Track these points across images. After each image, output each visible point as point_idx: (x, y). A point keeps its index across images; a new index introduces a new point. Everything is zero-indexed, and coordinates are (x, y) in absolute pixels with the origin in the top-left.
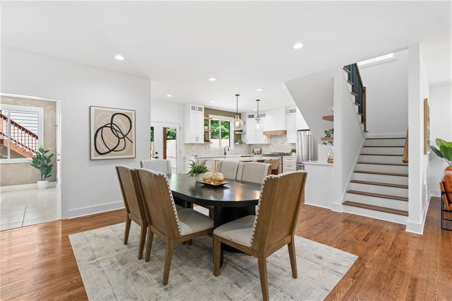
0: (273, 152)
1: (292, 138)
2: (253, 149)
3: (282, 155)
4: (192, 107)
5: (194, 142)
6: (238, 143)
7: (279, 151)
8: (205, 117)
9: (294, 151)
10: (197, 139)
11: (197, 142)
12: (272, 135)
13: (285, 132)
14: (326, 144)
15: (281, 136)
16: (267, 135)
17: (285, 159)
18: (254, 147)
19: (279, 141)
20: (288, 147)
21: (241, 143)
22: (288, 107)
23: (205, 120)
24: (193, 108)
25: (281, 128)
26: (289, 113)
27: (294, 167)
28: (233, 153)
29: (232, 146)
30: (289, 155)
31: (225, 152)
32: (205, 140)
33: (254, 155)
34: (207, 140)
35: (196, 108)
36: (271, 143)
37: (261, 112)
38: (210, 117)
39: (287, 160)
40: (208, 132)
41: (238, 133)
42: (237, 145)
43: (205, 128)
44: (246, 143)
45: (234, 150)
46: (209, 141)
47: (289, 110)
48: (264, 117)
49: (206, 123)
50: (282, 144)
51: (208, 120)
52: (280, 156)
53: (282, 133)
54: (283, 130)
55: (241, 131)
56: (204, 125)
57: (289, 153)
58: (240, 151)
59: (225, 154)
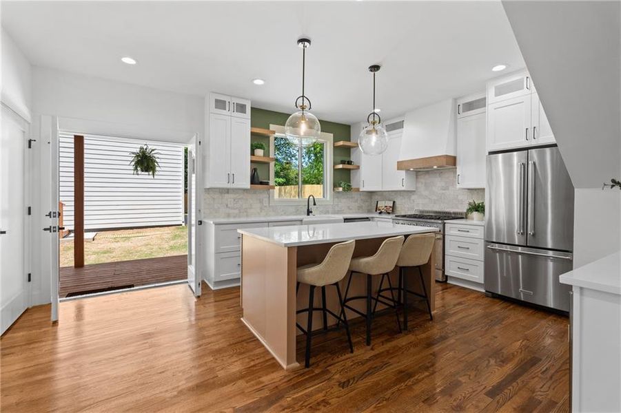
0: (421, 208)
1: (470, 175)
2: (377, 203)
3: (444, 217)
4: (217, 101)
5: (225, 185)
6: (341, 189)
7: (437, 208)
8: (252, 126)
9: (479, 208)
10: (231, 177)
11: (229, 186)
12: (421, 170)
13: (453, 161)
15: (440, 171)
16: (407, 170)
17: (452, 227)
18: (379, 198)
19: (438, 183)
20: (460, 197)
21: (348, 188)
22: (461, 98)
23: (253, 134)
24: (220, 104)
25: (442, 149)
26: (463, 112)
27: (478, 253)
28: (330, 210)
29: (328, 197)
30: (462, 218)
31: (308, 210)
32: (254, 180)
33: (378, 216)
34: (261, 180)
35: (227, 103)
36: (417, 188)
37: (393, 118)
38: (271, 129)
39: (459, 232)
40: (268, 164)
41: (340, 166)
42: (339, 192)
43: (253, 154)
44: (361, 190)
45: (332, 204)
46: (267, 184)
47: (463, 104)
48: (400, 128)
49: (258, 141)
50: (444, 192)
51: (268, 137)
52: (440, 221)
53: (444, 163)
54: (447, 156)
55: (349, 163)
56: (252, 145)
57: (461, 214)
58: (349, 207)
59: (309, 212)
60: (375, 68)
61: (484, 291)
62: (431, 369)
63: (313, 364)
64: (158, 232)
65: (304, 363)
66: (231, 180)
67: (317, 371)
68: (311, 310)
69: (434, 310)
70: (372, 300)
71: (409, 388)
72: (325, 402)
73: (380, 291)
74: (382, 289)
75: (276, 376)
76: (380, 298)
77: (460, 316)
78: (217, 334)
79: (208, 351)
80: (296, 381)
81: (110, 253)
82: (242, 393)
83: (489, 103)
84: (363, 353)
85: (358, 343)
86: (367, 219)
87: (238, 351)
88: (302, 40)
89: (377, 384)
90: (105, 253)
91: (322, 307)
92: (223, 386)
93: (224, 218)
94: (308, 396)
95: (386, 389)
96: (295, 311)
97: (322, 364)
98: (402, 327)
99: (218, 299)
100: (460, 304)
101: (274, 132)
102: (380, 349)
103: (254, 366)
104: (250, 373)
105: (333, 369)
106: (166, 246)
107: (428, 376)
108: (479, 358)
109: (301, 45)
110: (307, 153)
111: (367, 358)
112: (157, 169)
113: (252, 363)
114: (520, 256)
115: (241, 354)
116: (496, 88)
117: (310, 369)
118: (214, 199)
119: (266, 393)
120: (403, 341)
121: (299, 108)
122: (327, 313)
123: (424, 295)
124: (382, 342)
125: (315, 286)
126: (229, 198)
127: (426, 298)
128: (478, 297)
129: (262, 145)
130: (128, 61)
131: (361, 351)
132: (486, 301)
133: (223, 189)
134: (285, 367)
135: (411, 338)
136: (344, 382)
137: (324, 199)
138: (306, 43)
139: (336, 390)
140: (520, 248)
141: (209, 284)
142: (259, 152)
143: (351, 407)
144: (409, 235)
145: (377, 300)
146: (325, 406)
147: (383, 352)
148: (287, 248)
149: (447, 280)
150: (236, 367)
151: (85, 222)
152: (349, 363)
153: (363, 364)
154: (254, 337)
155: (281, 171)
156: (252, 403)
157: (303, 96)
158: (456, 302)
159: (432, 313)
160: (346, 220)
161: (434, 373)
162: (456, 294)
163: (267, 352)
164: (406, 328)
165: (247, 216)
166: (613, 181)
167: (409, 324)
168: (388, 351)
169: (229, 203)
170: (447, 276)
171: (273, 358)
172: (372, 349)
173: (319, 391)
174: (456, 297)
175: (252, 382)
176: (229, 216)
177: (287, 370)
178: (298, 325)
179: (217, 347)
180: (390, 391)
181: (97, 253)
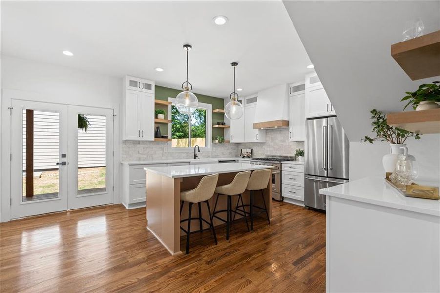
0: (269, 154)
2: (242, 151)
3: (281, 159)
4: (131, 81)
5: (136, 138)
6: (217, 141)
8: (155, 99)
9: (301, 154)
10: (141, 133)
11: (140, 139)
12: (268, 129)
13: (286, 124)
14: (371, 141)
15: (280, 129)
16: (260, 129)
17: (286, 166)
18: (243, 147)
19: (279, 137)
20: (292, 147)
21: (222, 141)
22: (291, 83)
23: (156, 104)
24: (134, 83)
25: (281, 117)
26: (293, 92)
27: (301, 182)
28: (210, 155)
29: (209, 146)
30: (293, 160)
31: (195, 155)
32: (157, 135)
33: (242, 159)
34: (162, 135)
35: (138, 83)
36: (266, 141)
37: (251, 95)
38: (169, 101)
39: (289, 169)
40: (167, 124)
41: (217, 126)
42: (216, 143)
43: (156, 117)
44: (231, 142)
45: (211, 151)
46: (166, 137)
47: (293, 88)
48: (255, 101)
49: (160, 109)
50: (282, 143)
51: (167, 106)
52: (279, 162)
53: (281, 125)
54: (283, 120)
55: (223, 124)
56: (156, 111)
57: (293, 157)
58: (223, 153)
59: (195, 157)
60: (235, 64)
61: (304, 206)
62: (263, 252)
63: (191, 252)
64: (90, 171)
65: (185, 252)
66: (141, 135)
67: (193, 256)
68: (190, 219)
69: (271, 218)
70: (232, 212)
71: (248, 263)
72: (196, 273)
73: (238, 207)
74: (239, 205)
75: (166, 260)
76: (237, 211)
77: (287, 220)
78: (130, 237)
79: (123, 247)
80: (179, 262)
81: (53, 186)
82: (144, 270)
83: (307, 87)
84: (223, 244)
85: (221, 239)
86: (234, 161)
87: (143, 246)
88: (186, 46)
89: (229, 261)
90: (49, 186)
91: (199, 217)
92: (131, 267)
93: (136, 161)
94: (186, 270)
95: (234, 264)
96: (179, 220)
97: (197, 252)
98: (250, 229)
99: (131, 215)
100: (289, 214)
101: (171, 103)
102: (234, 242)
103: (153, 255)
104: (150, 259)
105: (203, 255)
106: (95, 181)
107: (261, 255)
108: (293, 244)
109: (185, 49)
110: (199, 116)
111: (226, 247)
112: (89, 126)
113: (152, 253)
114: (327, 184)
115: (144, 248)
116: (310, 78)
117: (189, 255)
118: (129, 148)
119: (159, 270)
120: (249, 237)
121: (185, 89)
122: (203, 221)
123: (264, 208)
124: (236, 238)
125: (193, 203)
126: (140, 147)
127: (266, 210)
128: (300, 210)
129: (163, 111)
130: (68, 53)
131: (222, 243)
132: (305, 211)
133: (135, 141)
134: (172, 254)
135: (254, 235)
136: (209, 262)
137: (206, 148)
138: (189, 48)
139: (204, 266)
140: (327, 179)
141: (125, 206)
142: (161, 116)
143: (212, 275)
144: (254, 171)
145: (236, 213)
146: (195, 275)
147: (236, 244)
148: (174, 179)
149: (283, 200)
150: (141, 256)
151: (34, 164)
152: (214, 250)
153: (222, 251)
154: (155, 237)
155: (181, 128)
156: (149, 276)
157: (187, 82)
158: (287, 213)
159: (270, 220)
160: (220, 162)
161: (265, 254)
162: (287, 208)
163: (162, 246)
164: (252, 229)
165: (153, 159)
166: (366, 137)
167: (254, 227)
168: (239, 243)
169: (140, 150)
170: (283, 197)
171: (166, 250)
172: (229, 242)
173: (193, 267)
174: (287, 210)
175: (151, 264)
176: (139, 159)
177: (174, 256)
178: (181, 228)
179: (129, 244)
180: (236, 265)
181: (43, 187)
